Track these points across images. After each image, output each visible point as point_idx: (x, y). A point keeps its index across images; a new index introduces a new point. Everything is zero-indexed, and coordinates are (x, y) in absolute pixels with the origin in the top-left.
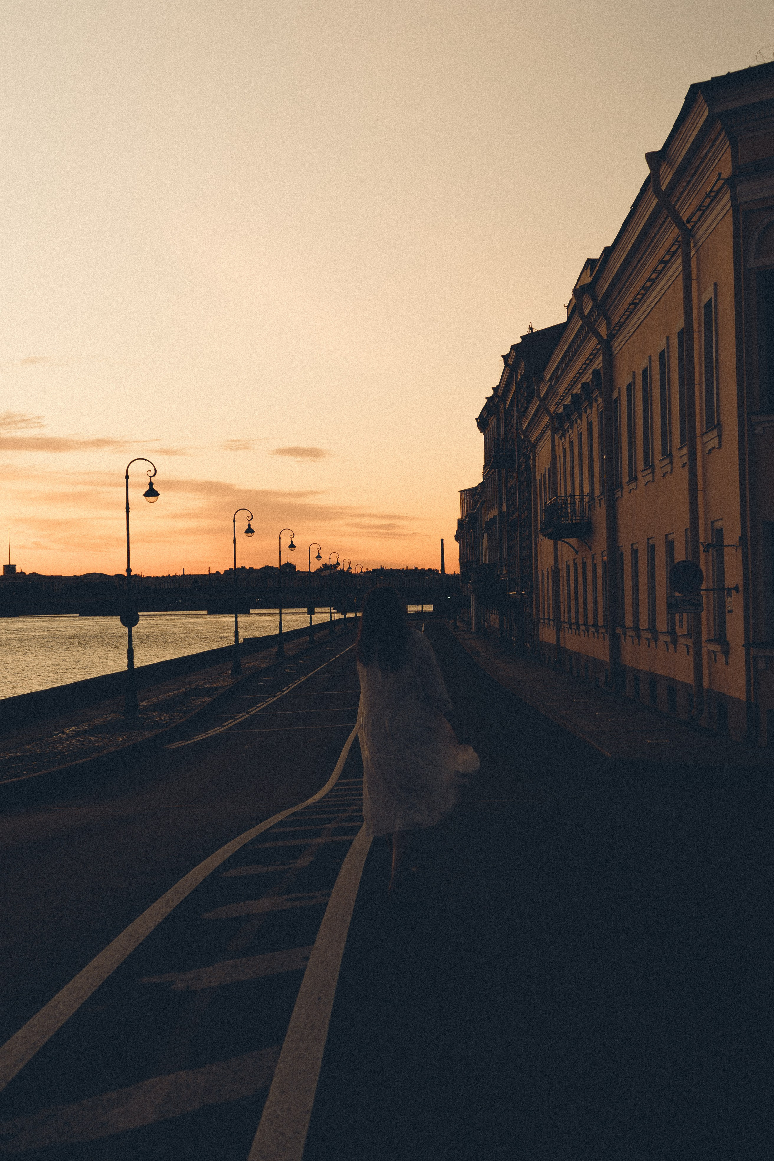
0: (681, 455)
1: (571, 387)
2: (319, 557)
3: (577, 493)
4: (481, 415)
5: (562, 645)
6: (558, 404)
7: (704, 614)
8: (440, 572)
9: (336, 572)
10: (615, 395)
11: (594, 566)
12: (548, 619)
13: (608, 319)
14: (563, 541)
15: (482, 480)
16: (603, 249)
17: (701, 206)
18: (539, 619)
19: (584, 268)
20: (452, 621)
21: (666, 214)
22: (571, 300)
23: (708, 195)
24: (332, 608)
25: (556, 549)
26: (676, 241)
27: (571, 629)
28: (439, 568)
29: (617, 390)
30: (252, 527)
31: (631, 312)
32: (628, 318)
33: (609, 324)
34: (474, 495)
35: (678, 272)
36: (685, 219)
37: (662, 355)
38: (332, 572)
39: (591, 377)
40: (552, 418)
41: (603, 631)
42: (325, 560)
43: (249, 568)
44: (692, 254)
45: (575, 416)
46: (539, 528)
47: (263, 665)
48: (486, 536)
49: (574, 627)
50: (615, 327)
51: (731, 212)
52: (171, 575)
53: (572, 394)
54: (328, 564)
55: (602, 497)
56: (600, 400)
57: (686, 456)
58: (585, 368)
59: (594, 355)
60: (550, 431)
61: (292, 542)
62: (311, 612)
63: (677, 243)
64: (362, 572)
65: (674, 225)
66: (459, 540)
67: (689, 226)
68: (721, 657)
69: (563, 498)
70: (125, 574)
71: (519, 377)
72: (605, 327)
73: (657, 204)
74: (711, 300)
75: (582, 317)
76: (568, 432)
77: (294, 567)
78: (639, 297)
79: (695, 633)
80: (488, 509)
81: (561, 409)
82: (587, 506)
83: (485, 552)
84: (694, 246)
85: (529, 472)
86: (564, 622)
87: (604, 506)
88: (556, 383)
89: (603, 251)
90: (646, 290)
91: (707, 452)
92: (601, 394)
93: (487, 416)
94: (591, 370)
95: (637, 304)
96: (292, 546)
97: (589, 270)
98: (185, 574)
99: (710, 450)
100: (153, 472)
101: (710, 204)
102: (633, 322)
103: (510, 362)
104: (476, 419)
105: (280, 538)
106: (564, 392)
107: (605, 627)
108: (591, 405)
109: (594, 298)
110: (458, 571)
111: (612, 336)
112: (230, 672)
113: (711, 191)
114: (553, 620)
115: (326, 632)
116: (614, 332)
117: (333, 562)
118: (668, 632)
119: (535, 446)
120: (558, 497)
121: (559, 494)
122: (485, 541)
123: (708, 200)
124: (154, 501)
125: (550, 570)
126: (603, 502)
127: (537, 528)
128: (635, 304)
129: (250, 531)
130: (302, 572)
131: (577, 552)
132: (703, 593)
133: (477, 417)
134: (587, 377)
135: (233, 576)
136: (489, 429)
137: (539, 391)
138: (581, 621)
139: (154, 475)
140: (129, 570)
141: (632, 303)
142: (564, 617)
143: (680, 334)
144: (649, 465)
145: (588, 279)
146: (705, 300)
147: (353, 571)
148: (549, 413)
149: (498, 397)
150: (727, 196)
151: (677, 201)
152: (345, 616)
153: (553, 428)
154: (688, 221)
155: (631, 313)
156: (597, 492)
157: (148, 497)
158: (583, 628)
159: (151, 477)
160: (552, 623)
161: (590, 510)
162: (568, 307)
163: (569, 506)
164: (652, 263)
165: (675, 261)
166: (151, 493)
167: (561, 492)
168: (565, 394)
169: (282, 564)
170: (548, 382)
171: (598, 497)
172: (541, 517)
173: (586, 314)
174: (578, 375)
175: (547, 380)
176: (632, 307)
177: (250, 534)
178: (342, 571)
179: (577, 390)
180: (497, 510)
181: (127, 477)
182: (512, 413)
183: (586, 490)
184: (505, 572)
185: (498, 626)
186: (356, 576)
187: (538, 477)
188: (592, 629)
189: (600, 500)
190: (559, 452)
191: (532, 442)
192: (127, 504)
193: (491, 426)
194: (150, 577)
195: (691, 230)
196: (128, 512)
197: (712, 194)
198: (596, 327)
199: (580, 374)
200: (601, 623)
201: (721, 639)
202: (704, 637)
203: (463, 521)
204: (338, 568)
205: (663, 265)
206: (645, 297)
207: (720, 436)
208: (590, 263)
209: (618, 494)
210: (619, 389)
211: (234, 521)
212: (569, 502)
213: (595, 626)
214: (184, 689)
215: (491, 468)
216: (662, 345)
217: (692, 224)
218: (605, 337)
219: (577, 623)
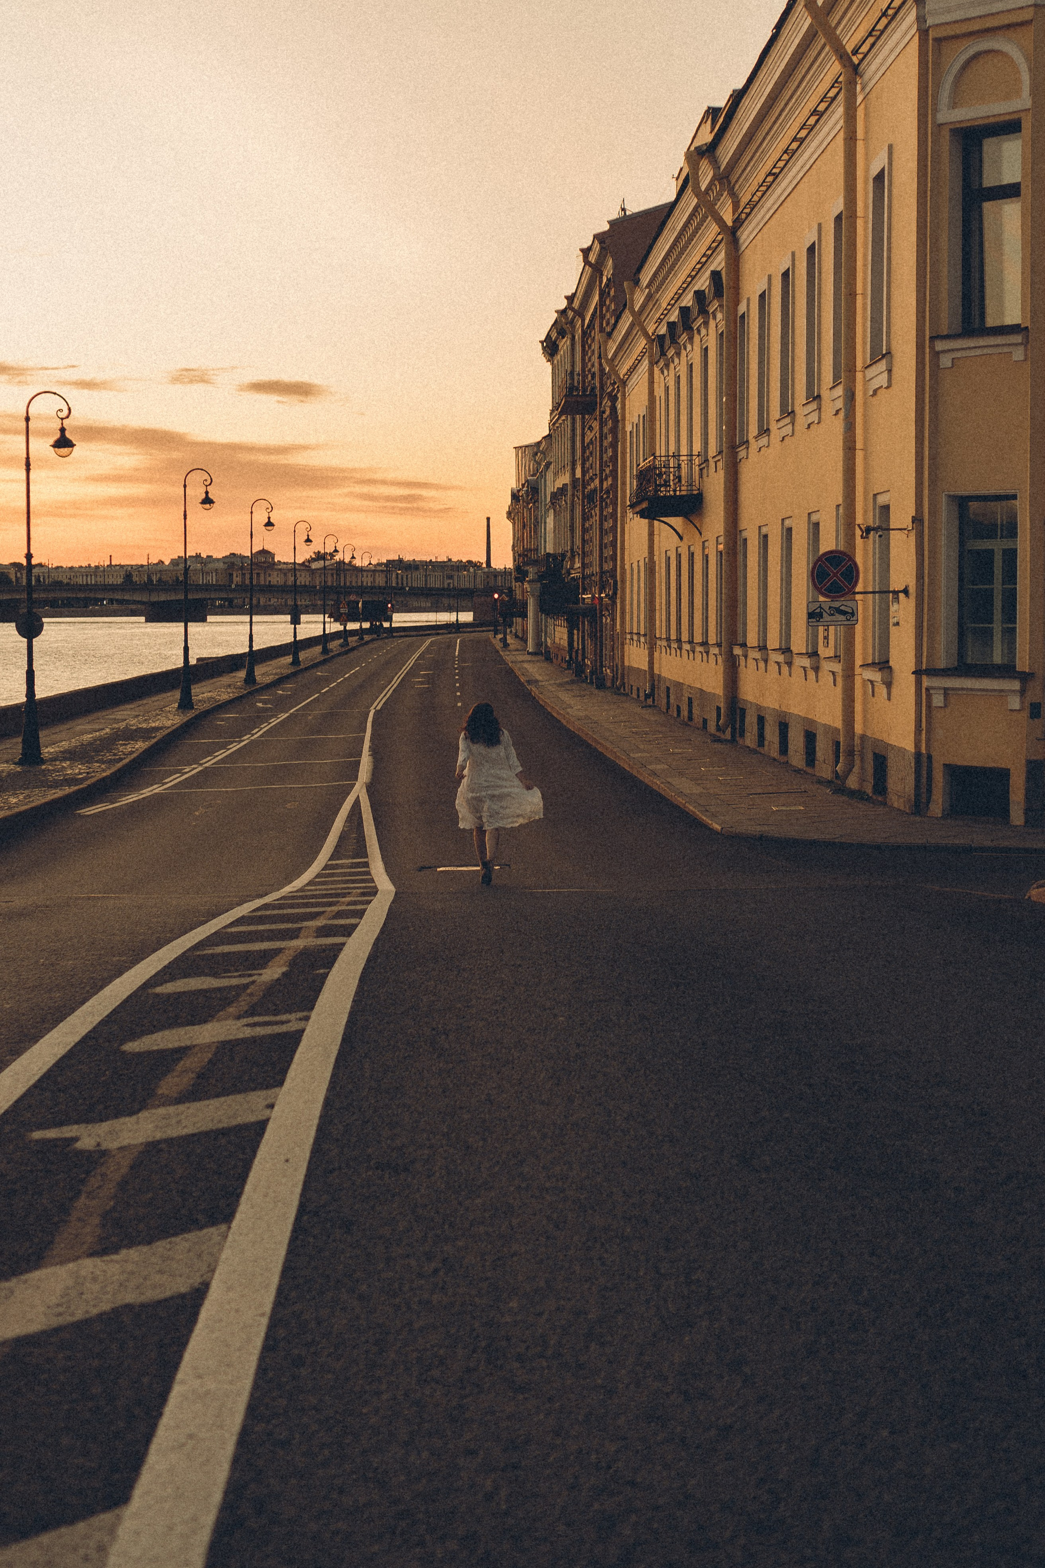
0: (834, 398)
1: (678, 296)
2: (308, 540)
3: (684, 451)
4: (548, 336)
5: (656, 671)
6: (659, 320)
7: (858, 628)
8: (484, 565)
9: (333, 564)
10: (742, 308)
11: (706, 558)
12: (638, 634)
13: (733, 195)
14: (663, 522)
15: (547, 433)
16: (730, 92)
17: (873, 30)
18: (623, 632)
19: (703, 118)
20: (500, 636)
21: (823, 41)
22: (681, 169)
23: (884, 14)
24: (327, 616)
25: (651, 534)
26: (836, 82)
27: (670, 647)
28: (483, 560)
29: (745, 301)
30: (210, 496)
31: (766, 187)
32: (762, 196)
33: (736, 205)
34: (536, 454)
35: (838, 127)
36: (849, 48)
37: (811, 250)
38: (327, 563)
39: (707, 283)
40: (650, 341)
41: (716, 650)
42: (317, 546)
43: (208, 556)
44: (859, 100)
45: (684, 337)
46: (628, 503)
47: (225, 697)
48: (552, 511)
49: (674, 645)
50: (745, 208)
51: (916, 38)
52: (93, 565)
53: (680, 308)
54: (322, 552)
55: (719, 457)
56: (719, 316)
57: (841, 400)
58: (700, 269)
59: (713, 250)
60: (647, 362)
61: (269, 518)
62: (296, 621)
63: (836, 85)
64: (370, 564)
65: (834, 58)
66: (513, 519)
67: (855, 60)
68: (882, 690)
69: (663, 459)
70: (24, 562)
71: (605, 280)
72: (730, 210)
73: (811, 25)
74: (883, 170)
75: (697, 193)
76: (673, 362)
77: (272, 555)
78: (781, 164)
79: (846, 656)
80: (556, 474)
81: (665, 328)
82: (697, 473)
83: (550, 537)
84: (863, 89)
85: (616, 419)
86: (660, 639)
87: (721, 473)
88: (657, 291)
89: (731, 96)
90: (790, 153)
91: (871, 393)
92: (721, 306)
93: (557, 338)
94: (708, 273)
95: (776, 176)
96: (269, 524)
97: (709, 122)
98: (113, 563)
99: (875, 392)
100: (66, 412)
101: (886, 27)
102: (770, 202)
103: (592, 258)
104: (542, 342)
105: (252, 513)
106: (669, 304)
107: (719, 645)
108: (706, 324)
109: (715, 163)
110: (510, 565)
111: (739, 223)
112: (176, 705)
113: (889, 7)
114: (645, 635)
115: (318, 649)
116: (743, 216)
117: (329, 549)
118: (807, 653)
119: (624, 383)
120: (655, 457)
121: (658, 454)
122: (550, 521)
123: (884, 21)
124: (66, 454)
125: (642, 564)
126: (720, 465)
127: (625, 502)
128: (774, 176)
129: (207, 501)
130: (284, 563)
131: (681, 538)
132: (858, 597)
133: (543, 338)
134: (703, 283)
135: (182, 566)
136: (559, 357)
137: (632, 300)
138: (685, 637)
139: (67, 417)
140: (29, 556)
141: (770, 174)
142: (660, 631)
143: (838, 219)
144: (788, 412)
145: (707, 137)
146: (874, 171)
147: (358, 563)
148: (646, 334)
149: (573, 309)
150: (912, 16)
151: (839, 23)
152: (345, 627)
153: (651, 356)
154: (855, 52)
155: (769, 187)
156: (712, 450)
157: (59, 447)
158: (687, 647)
159: (62, 419)
160: (642, 639)
161: (701, 476)
162: (677, 179)
163: (672, 470)
164: (801, 114)
165: (833, 112)
166: (63, 442)
167: (660, 450)
168: (669, 307)
169: (254, 552)
170: (647, 287)
171: (714, 457)
172: (629, 486)
173: (703, 189)
174: (689, 279)
175: (645, 285)
176: (770, 179)
177: (207, 506)
178: (341, 563)
179: (688, 300)
180: (568, 475)
181: (27, 419)
182: (593, 334)
183: (697, 447)
184: (578, 565)
185: (566, 644)
186: (361, 570)
187: (628, 428)
188: (699, 649)
189: (716, 463)
190: (659, 392)
191: (622, 377)
192: (28, 458)
193: (562, 353)
194: (62, 567)
195: (859, 64)
196: (28, 470)
197: (890, 12)
198: (716, 207)
199: (693, 278)
200: (712, 640)
201: (883, 665)
202: (858, 662)
203: (519, 491)
204: (337, 558)
205: (817, 117)
206: (789, 166)
207: (890, 371)
208: (712, 113)
209: (742, 454)
210: (748, 299)
211: (185, 486)
212: (672, 465)
213: (704, 644)
214: (108, 730)
215: (560, 415)
216: (811, 237)
217: (860, 56)
218: (730, 223)
219: (679, 640)
